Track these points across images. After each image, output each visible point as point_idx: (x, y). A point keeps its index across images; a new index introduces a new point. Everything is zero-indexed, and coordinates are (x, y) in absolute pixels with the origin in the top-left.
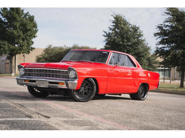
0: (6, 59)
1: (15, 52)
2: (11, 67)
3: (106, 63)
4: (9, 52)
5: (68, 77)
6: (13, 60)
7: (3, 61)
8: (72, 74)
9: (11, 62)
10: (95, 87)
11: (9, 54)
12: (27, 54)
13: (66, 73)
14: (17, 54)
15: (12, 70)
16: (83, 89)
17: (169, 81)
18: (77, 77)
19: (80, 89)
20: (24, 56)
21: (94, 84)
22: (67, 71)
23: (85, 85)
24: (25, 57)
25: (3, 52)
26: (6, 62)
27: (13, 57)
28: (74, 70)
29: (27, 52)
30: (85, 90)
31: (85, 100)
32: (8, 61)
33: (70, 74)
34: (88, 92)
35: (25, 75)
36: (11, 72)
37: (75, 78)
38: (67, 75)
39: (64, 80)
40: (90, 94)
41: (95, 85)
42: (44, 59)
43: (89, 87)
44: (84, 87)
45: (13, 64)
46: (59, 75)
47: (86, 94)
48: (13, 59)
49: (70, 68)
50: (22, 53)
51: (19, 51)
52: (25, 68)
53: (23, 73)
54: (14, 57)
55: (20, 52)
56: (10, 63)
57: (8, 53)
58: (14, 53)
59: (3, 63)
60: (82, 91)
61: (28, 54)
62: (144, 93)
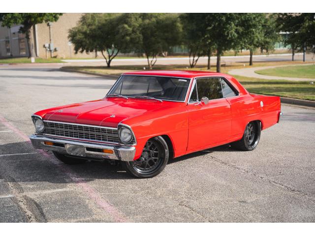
0: (19, 32)
1: (33, 20)
2: (29, 45)
3: (185, 102)
4: (23, 21)
5: (118, 140)
6: (30, 34)
7: (14, 33)
8: (125, 136)
9: (28, 37)
10: (167, 151)
11: (22, 23)
12: (54, 22)
13: (115, 132)
14: (36, 23)
15: (31, 52)
16: (146, 155)
17: (303, 54)
18: (134, 139)
19: (142, 156)
20: (48, 25)
21: (165, 145)
22: (117, 129)
23: (150, 149)
24: (51, 27)
25: (12, 21)
26: (19, 36)
27: (30, 27)
28: (128, 128)
29: (54, 18)
30: (149, 157)
31: (152, 175)
32: (23, 35)
33: (122, 135)
34: (155, 160)
35: (45, 131)
36: (28, 54)
37: (131, 142)
38: (117, 136)
39: (112, 146)
40: (158, 164)
41: (167, 147)
42: (81, 34)
43: (156, 150)
44: (149, 152)
45: (32, 41)
46: (103, 136)
47: (151, 163)
48: (30, 32)
49: (120, 125)
50: (44, 21)
51: (39, 19)
52: (44, 121)
53: (42, 128)
54: (32, 28)
55: (42, 20)
56: (26, 40)
57: (20, 21)
58: (30, 22)
59: (14, 39)
60: (145, 159)
61: (56, 21)
62: (253, 137)
